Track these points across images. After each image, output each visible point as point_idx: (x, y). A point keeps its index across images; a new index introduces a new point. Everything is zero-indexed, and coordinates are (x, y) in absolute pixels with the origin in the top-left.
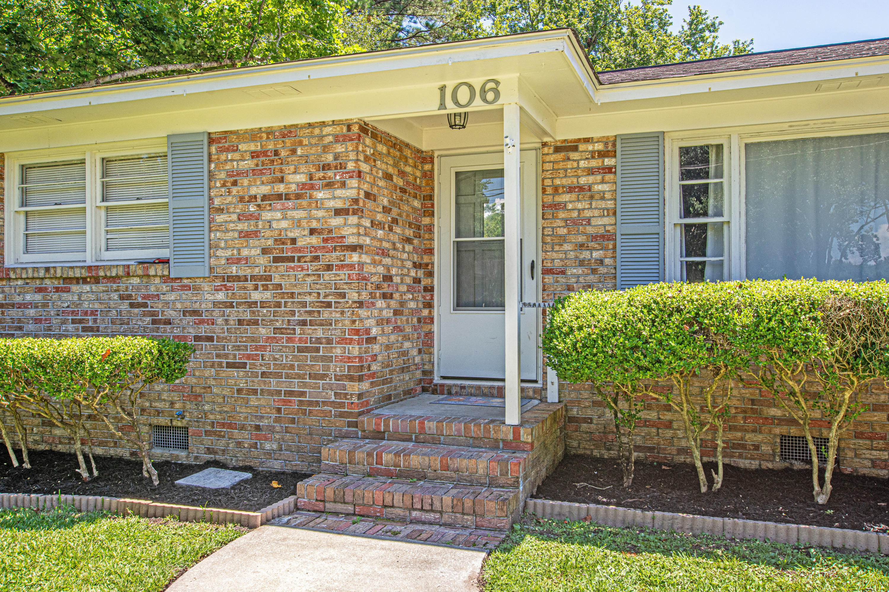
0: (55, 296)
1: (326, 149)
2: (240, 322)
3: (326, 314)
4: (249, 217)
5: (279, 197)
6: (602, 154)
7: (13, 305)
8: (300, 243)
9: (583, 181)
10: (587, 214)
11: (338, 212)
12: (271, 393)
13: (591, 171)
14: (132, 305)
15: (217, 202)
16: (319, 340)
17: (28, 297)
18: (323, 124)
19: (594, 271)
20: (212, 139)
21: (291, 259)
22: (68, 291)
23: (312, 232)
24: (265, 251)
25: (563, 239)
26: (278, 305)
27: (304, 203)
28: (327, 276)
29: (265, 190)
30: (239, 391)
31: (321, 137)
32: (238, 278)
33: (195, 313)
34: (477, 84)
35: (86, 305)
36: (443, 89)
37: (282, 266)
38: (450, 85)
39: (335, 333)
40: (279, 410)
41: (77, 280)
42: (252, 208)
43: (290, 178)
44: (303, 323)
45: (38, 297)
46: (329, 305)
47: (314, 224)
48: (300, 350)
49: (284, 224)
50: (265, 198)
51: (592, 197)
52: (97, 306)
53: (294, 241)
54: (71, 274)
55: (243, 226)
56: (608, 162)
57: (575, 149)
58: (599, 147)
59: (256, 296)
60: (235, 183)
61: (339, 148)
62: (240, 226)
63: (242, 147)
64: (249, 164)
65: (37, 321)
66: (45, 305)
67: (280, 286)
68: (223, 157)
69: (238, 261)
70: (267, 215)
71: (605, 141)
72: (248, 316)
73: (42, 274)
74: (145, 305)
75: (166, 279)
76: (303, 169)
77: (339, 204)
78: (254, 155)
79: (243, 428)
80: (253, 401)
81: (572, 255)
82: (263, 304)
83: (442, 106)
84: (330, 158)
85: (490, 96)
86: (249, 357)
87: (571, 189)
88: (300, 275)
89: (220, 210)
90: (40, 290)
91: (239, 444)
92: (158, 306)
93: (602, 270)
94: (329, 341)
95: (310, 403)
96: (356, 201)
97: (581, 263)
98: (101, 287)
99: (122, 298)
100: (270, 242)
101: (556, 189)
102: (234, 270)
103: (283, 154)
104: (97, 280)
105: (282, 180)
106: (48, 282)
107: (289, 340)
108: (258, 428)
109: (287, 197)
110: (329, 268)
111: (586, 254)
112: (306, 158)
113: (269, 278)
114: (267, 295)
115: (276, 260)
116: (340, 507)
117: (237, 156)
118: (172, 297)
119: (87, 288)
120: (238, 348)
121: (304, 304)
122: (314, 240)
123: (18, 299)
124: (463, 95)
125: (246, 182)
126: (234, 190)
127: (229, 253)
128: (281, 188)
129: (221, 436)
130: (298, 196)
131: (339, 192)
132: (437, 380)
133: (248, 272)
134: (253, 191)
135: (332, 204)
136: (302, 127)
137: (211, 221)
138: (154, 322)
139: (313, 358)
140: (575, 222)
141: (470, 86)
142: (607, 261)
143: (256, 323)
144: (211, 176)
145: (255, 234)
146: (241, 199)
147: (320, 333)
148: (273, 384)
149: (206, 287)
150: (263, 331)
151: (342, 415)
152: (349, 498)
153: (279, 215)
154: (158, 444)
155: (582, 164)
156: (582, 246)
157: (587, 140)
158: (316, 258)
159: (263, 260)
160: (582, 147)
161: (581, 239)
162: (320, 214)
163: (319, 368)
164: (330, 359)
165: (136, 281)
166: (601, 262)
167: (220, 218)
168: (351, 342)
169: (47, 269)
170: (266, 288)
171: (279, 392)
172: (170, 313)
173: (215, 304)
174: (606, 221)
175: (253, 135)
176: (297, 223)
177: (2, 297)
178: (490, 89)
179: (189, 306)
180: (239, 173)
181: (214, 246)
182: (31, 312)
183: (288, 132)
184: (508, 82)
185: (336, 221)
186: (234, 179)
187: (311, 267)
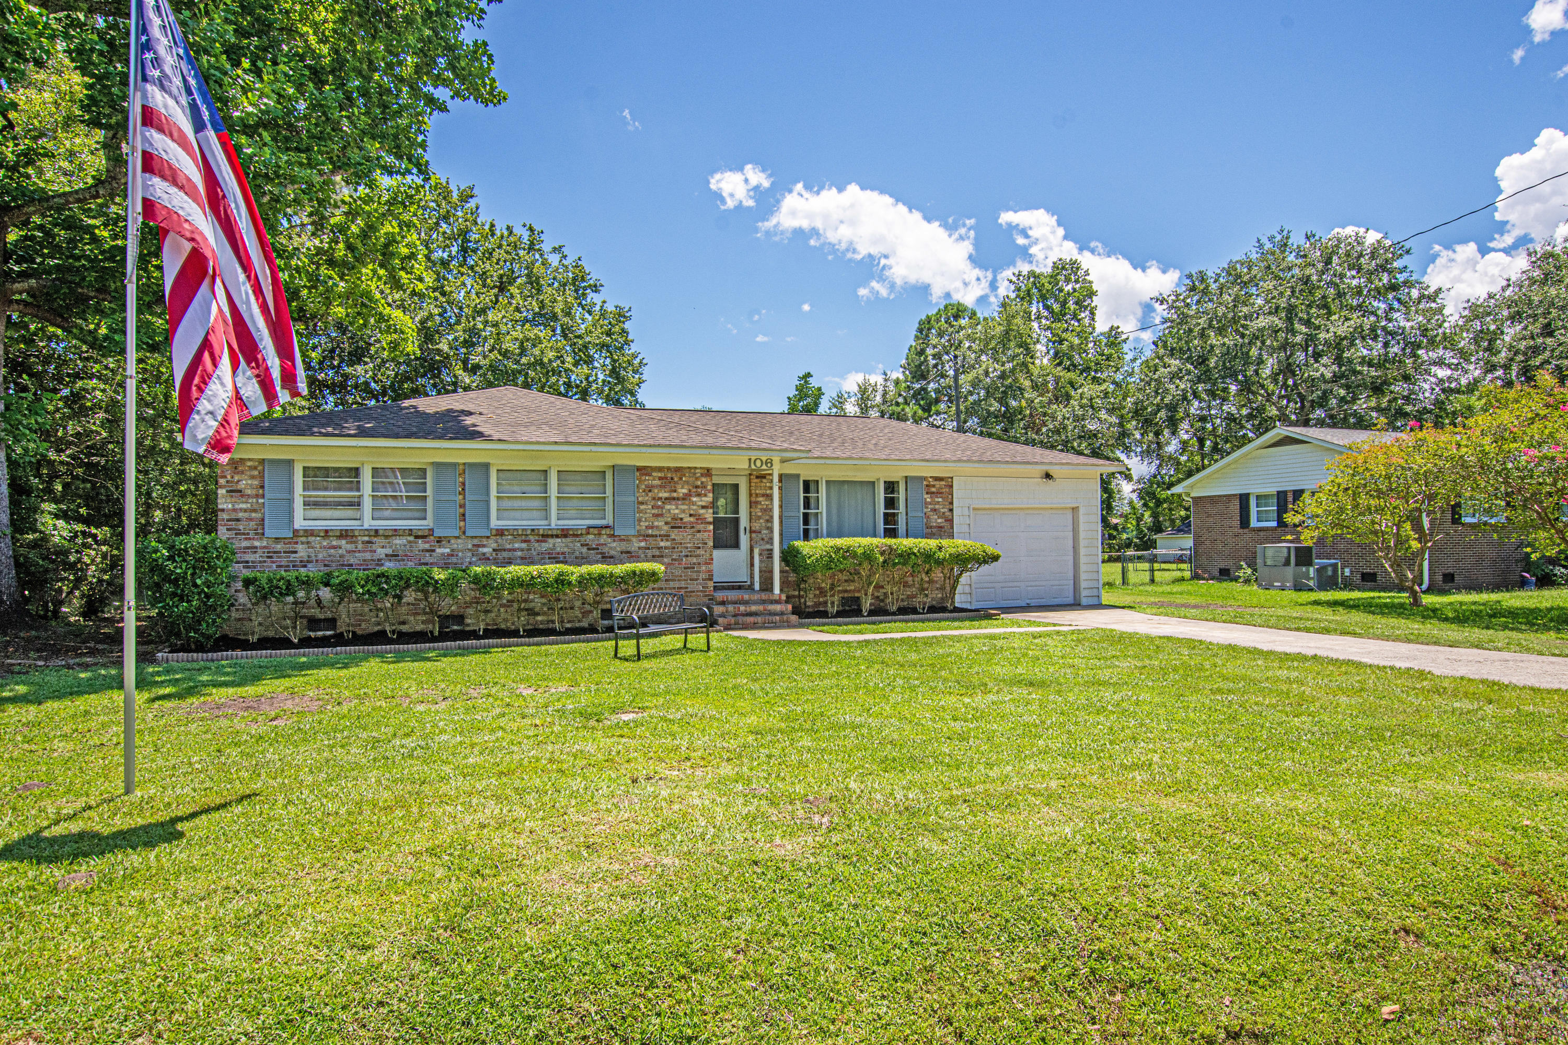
0: (536, 545)
1: (697, 479)
2: (653, 556)
3: (698, 552)
4: (659, 507)
5: (674, 499)
7: (504, 550)
8: (685, 520)
11: (703, 507)
14: (589, 549)
15: (641, 499)
16: (694, 564)
17: (517, 545)
18: (696, 468)
20: (639, 469)
21: (680, 527)
22: (546, 542)
23: (691, 515)
24: (666, 523)
26: (674, 548)
27: (687, 502)
29: (666, 495)
31: (695, 474)
32: (652, 536)
33: (628, 552)
34: (764, 459)
35: (558, 549)
36: (750, 460)
37: (676, 530)
38: (753, 459)
39: (701, 560)
41: (552, 536)
42: (660, 503)
43: (680, 491)
44: (686, 556)
45: (524, 545)
46: (699, 548)
47: (692, 512)
48: (685, 568)
49: (677, 511)
50: (666, 499)
52: (565, 550)
53: (681, 519)
54: (549, 533)
55: (655, 511)
57: (765, 478)
59: (662, 544)
60: (650, 491)
61: (704, 479)
62: (653, 511)
63: (654, 474)
64: (657, 482)
65: (522, 558)
66: (529, 550)
68: (644, 478)
69: (652, 527)
70: (668, 507)
72: (657, 554)
73: (528, 532)
74: (598, 549)
75: (613, 536)
76: (686, 487)
77: (704, 504)
78: (660, 478)
82: (666, 548)
83: (750, 466)
84: (699, 483)
85: (768, 464)
88: (685, 534)
89: (642, 503)
90: (525, 541)
92: (606, 550)
94: (699, 564)
95: (691, 592)
96: (711, 503)
97: (768, 528)
98: (568, 540)
99: (583, 545)
100: (669, 519)
102: (650, 532)
103: (676, 479)
104: (565, 536)
105: (675, 491)
106: (531, 537)
107: (679, 564)
109: (678, 499)
110: (699, 531)
112: (687, 482)
113: (669, 536)
114: (668, 544)
115: (673, 528)
117: (651, 478)
118: (614, 545)
119: (559, 540)
121: (687, 548)
122: (692, 519)
123: (508, 547)
124: (758, 463)
125: (656, 491)
126: (650, 494)
127: (647, 524)
128: (675, 495)
130: (683, 499)
131: (703, 499)
133: (658, 533)
134: (660, 495)
135: (700, 503)
136: (685, 468)
137: (638, 508)
138: (603, 557)
139: (692, 572)
140: (765, 510)
141: (761, 460)
143: (662, 556)
144: (637, 486)
145: (661, 515)
146: (654, 499)
147: (695, 560)
148: (672, 584)
149: (634, 540)
150: (666, 560)
151: (706, 596)
153: (674, 507)
154: (603, 619)
155: (768, 484)
158: (693, 527)
159: (666, 528)
160: (768, 477)
162: (695, 507)
163: (694, 576)
164: (699, 572)
165: (591, 537)
167: (642, 507)
168: (709, 563)
169: (533, 530)
170: (667, 540)
172: (612, 553)
173: (640, 548)
175: (660, 469)
176: (683, 511)
177: (494, 545)
178: (769, 462)
179: (624, 548)
180: (653, 486)
181: (640, 520)
182: (519, 554)
183: (678, 469)
184: (776, 460)
185: (702, 511)
186: (650, 489)
187: (690, 531)
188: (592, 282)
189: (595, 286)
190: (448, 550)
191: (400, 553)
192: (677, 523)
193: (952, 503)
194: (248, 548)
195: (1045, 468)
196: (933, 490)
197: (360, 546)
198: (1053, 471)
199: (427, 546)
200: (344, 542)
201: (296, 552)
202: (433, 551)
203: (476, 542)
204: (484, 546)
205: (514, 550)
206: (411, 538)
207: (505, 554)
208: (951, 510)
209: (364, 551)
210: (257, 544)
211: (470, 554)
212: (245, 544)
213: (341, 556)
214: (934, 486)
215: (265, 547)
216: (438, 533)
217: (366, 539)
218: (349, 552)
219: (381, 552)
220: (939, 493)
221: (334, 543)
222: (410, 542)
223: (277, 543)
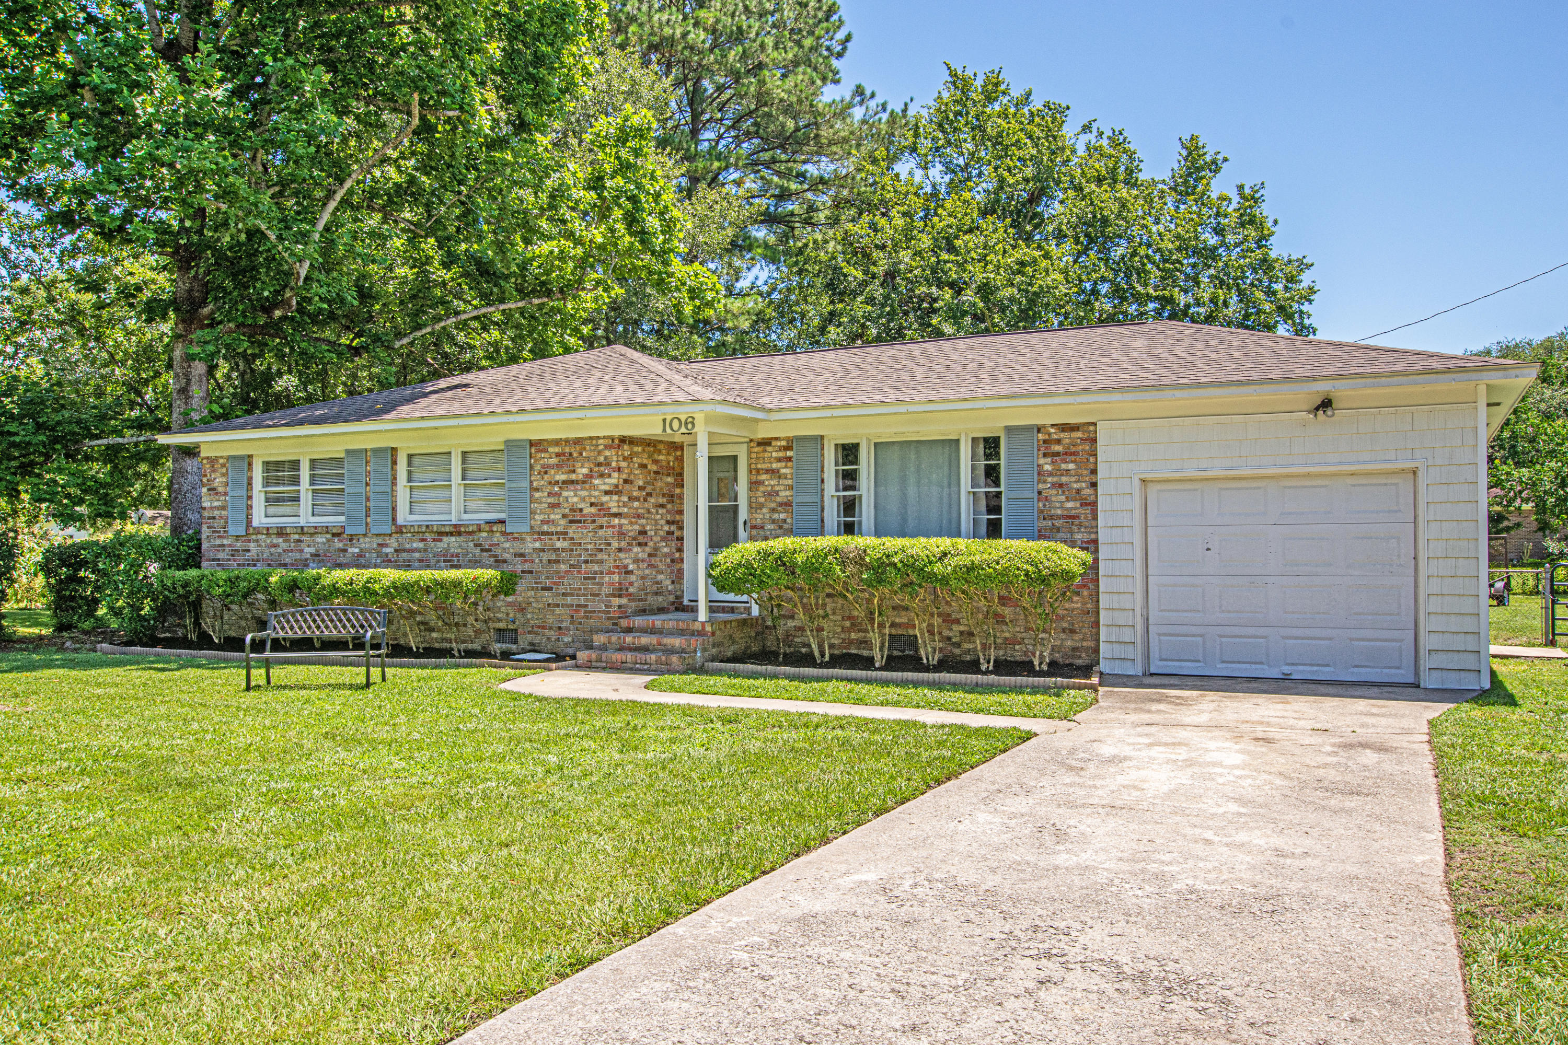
0: (432, 544)
1: (600, 453)
2: (549, 561)
3: (600, 556)
4: (554, 495)
5: (572, 482)
6: (787, 448)
7: (404, 550)
8: (585, 512)
9: (774, 466)
10: (777, 488)
11: (607, 493)
12: (568, 606)
13: (779, 460)
14: (482, 550)
15: (535, 484)
16: (596, 573)
17: (415, 545)
18: (598, 438)
19: (781, 527)
20: (532, 444)
21: (579, 522)
22: (441, 541)
23: (592, 504)
24: (564, 516)
25: (762, 505)
26: (572, 550)
27: (587, 486)
28: (601, 532)
29: (564, 477)
30: (549, 605)
31: (597, 446)
32: (547, 533)
33: (522, 555)
34: (683, 418)
35: (452, 550)
36: (664, 420)
37: (574, 526)
38: (669, 418)
39: (605, 568)
40: (572, 617)
41: (447, 534)
42: (556, 489)
43: (579, 470)
44: (587, 562)
45: (421, 545)
46: (601, 550)
47: (593, 500)
48: (585, 578)
49: (575, 499)
50: (564, 482)
51: (779, 477)
52: (459, 551)
53: (581, 510)
54: (443, 530)
55: (551, 500)
56: (789, 453)
57: (769, 444)
58: (784, 443)
59: (559, 545)
60: (546, 473)
61: (607, 453)
62: (549, 500)
63: (551, 450)
64: (554, 461)
65: (421, 561)
66: (426, 550)
67: (572, 538)
68: (539, 455)
69: (548, 522)
70: (565, 494)
71: (788, 439)
72: (554, 557)
73: (424, 529)
74: (490, 550)
75: (504, 533)
76: (586, 465)
77: (607, 488)
78: (558, 455)
79: (551, 628)
80: (557, 611)
81: (768, 516)
82: (563, 550)
83: (664, 430)
84: (602, 459)
85: (690, 426)
86: (555, 583)
87: (767, 471)
88: (585, 531)
89: (537, 490)
90: (422, 540)
91: (549, 639)
92: (498, 551)
93: (786, 526)
94: (602, 573)
95: (591, 612)
96: (617, 486)
97: (773, 521)
98: (462, 538)
99: (476, 545)
100: (567, 511)
101: (758, 471)
102: (545, 528)
103: (575, 455)
104: (459, 534)
105: (574, 472)
106: (427, 535)
107: (579, 572)
108: (560, 628)
109: (577, 482)
110: (601, 527)
111: (776, 516)
113: (566, 533)
114: (565, 544)
115: (571, 522)
116: (599, 664)
117: (547, 455)
118: (507, 545)
119: (453, 539)
120: (548, 578)
121: (587, 550)
122: (593, 510)
123: (408, 546)
124: (676, 425)
125: (552, 472)
126: (546, 477)
127: (542, 517)
128: (573, 477)
129: (537, 634)
130: (584, 482)
131: (607, 481)
132: (686, 602)
133: (554, 529)
134: (557, 478)
135: (603, 487)
136: (586, 439)
137: (532, 496)
138: (496, 561)
139: (593, 584)
140: (770, 494)
141: (679, 420)
142: (789, 520)
143: (558, 561)
144: (531, 467)
145: (558, 505)
146: (550, 483)
147: (596, 568)
148: (569, 600)
149: (528, 538)
150: (563, 567)
151: (609, 618)
152: (604, 659)
153: (572, 494)
154: (498, 641)
155: (774, 454)
156: (773, 510)
157: (777, 439)
158: (594, 521)
159: (563, 522)
160: (774, 443)
161: (773, 505)
162: (596, 493)
163: (596, 589)
164: (601, 584)
165: (484, 534)
166: (785, 521)
167: (537, 495)
168: (614, 573)
169: (427, 526)
170: (564, 539)
171: (572, 605)
172: (506, 556)
173: (534, 550)
174: (788, 493)
175: (557, 442)
176: (583, 499)
177: (395, 545)
178: (690, 422)
179: (518, 551)
180: (549, 466)
181: (533, 513)
182: (417, 555)
183: (577, 441)
184: (699, 418)
185: (605, 499)
186: (545, 470)
187: (591, 527)
188: (1208, 158)
189: (1214, 162)
190: (357, 550)
191: (321, 553)
192: (575, 518)
193: (1094, 472)
194: (220, 546)
195: (1323, 387)
196: (1058, 448)
197: (293, 545)
198: (1339, 390)
199: (341, 545)
200: (281, 540)
201: (249, 551)
202: (346, 551)
203: (380, 540)
204: (387, 546)
205: (411, 551)
206: (329, 536)
207: (405, 556)
208: (1094, 485)
209: (296, 550)
210: (225, 542)
211: (375, 555)
212: (218, 542)
213: (280, 555)
214: (1058, 441)
215: (230, 545)
216: (349, 531)
217: (297, 536)
218: (285, 551)
219: (308, 551)
220: (1069, 454)
221: (275, 541)
222: (328, 540)
223: (237, 541)
